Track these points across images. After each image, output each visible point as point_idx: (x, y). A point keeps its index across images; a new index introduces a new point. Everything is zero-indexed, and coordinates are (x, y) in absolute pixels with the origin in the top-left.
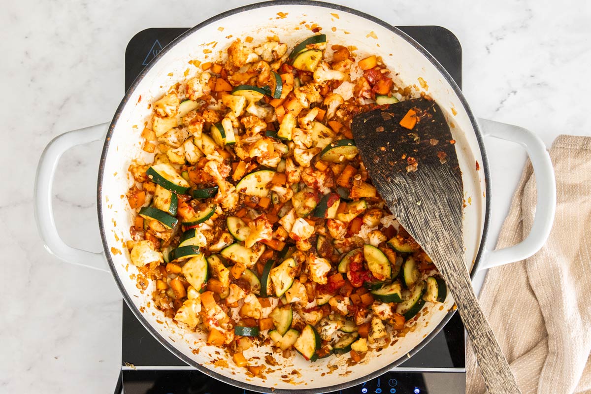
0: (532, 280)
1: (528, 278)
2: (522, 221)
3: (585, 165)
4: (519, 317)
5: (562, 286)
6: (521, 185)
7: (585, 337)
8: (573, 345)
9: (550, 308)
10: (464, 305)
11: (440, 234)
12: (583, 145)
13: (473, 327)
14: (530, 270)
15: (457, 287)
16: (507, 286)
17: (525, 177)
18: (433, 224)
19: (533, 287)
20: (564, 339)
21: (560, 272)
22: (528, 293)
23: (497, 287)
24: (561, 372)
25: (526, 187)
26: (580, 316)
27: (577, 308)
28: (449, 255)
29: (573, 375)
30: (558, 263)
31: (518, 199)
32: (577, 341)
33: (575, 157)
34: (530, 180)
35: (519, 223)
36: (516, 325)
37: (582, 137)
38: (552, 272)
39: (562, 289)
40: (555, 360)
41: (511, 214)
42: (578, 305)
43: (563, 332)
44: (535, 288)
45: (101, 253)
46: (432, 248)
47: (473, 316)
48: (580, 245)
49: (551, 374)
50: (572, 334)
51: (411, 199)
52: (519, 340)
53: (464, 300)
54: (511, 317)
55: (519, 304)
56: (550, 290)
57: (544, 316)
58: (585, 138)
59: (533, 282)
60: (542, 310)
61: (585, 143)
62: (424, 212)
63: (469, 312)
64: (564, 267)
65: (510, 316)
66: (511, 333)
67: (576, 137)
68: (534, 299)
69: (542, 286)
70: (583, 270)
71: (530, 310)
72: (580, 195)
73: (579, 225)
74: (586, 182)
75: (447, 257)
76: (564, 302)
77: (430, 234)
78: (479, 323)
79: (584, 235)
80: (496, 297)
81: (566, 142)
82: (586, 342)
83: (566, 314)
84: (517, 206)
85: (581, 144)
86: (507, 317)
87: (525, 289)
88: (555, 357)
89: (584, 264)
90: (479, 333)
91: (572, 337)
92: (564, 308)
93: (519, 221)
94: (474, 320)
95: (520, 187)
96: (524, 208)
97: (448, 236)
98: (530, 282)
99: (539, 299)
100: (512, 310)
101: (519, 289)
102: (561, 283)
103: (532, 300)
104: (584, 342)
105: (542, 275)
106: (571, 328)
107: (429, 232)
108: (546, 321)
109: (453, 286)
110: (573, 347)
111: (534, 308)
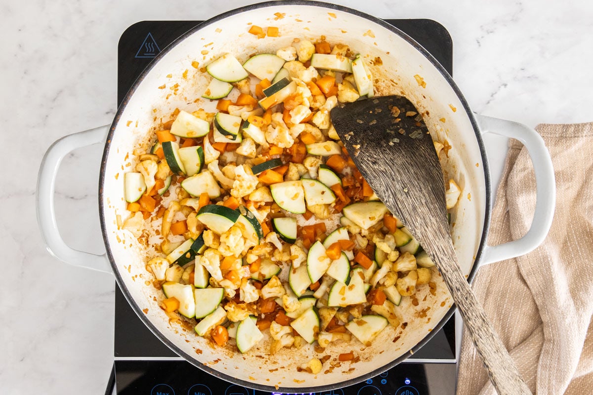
0: (523, 269)
1: (518, 268)
2: (508, 212)
3: (565, 153)
4: (513, 307)
5: (552, 274)
6: (504, 175)
7: (580, 322)
8: (568, 331)
9: (542, 296)
10: (456, 287)
11: (428, 220)
12: (563, 133)
13: (467, 308)
14: (519, 260)
15: (449, 270)
16: (498, 277)
17: (507, 167)
18: (420, 210)
19: (524, 276)
20: (559, 326)
21: (549, 259)
22: (519, 282)
23: (489, 278)
24: (558, 359)
25: (509, 178)
26: (572, 302)
27: (569, 294)
28: (438, 240)
29: (571, 361)
30: (547, 251)
31: (502, 191)
32: (571, 327)
33: (555, 145)
34: (512, 171)
35: (506, 214)
36: (510, 315)
37: (560, 125)
38: (542, 260)
39: (553, 277)
40: (551, 347)
41: (496, 205)
42: (570, 291)
43: (557, 319)
44: (526, 277)
45: (104, 255)
46: (422, 233)
47: (466, 298)
48: (567, 230)
49: (548, 361)
50: (566, 320)
51: (397, 186)
52: (515, 329)
53: (456, 282)
54: (505, 307)
55: (512, 294)
56: (542, 279)
57: (538, 304)
58: (564, 126)
59: (524, 271)
60: (535, 298)
61: (564, 130)
62: (411, 198)
63: (462, 295)
64: (554, 254)
65: (503, 307)
66: (506, 323)
67: (555, 125)
68: (526, 288)
69: (533, 275)
70: (573, 256)
71: (522, 299)
72: (564, 181)
73: (564, 212)
74: (568, 169)
75: (436, 242)
76: (556, 289)
77: (419, 219)
78: (473, 305)
79: (570, 221)
80: (488, 289)
81: (545, 131)
82: (580, 328)
83: (559, 301)
84: (502, 197)
85: (560, 131)
86: (500, 308)
87: (516, 278)
88: (552, 344)
89: (573, 250)
90: (474, 314)
91: (567, 324)
92: (557, 295)
93: (506, 212)
94: (467, 302)
95: (503, 178)
96: (509, 198)
97: (435, 223)
98: (521, 271)
99: (531, 288)
100: (505, 300)
101: (510, 279)
102: (552, 271)
103: (524, 289)
104: (579, 328)
105: (532, 264)
106: (565, 314)
107: (417, 218)
108: (540, 308)
109: (445, 270)
110: (568, 333)
111: (527, 297)
